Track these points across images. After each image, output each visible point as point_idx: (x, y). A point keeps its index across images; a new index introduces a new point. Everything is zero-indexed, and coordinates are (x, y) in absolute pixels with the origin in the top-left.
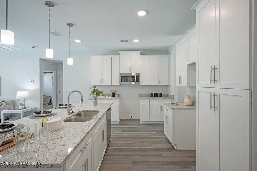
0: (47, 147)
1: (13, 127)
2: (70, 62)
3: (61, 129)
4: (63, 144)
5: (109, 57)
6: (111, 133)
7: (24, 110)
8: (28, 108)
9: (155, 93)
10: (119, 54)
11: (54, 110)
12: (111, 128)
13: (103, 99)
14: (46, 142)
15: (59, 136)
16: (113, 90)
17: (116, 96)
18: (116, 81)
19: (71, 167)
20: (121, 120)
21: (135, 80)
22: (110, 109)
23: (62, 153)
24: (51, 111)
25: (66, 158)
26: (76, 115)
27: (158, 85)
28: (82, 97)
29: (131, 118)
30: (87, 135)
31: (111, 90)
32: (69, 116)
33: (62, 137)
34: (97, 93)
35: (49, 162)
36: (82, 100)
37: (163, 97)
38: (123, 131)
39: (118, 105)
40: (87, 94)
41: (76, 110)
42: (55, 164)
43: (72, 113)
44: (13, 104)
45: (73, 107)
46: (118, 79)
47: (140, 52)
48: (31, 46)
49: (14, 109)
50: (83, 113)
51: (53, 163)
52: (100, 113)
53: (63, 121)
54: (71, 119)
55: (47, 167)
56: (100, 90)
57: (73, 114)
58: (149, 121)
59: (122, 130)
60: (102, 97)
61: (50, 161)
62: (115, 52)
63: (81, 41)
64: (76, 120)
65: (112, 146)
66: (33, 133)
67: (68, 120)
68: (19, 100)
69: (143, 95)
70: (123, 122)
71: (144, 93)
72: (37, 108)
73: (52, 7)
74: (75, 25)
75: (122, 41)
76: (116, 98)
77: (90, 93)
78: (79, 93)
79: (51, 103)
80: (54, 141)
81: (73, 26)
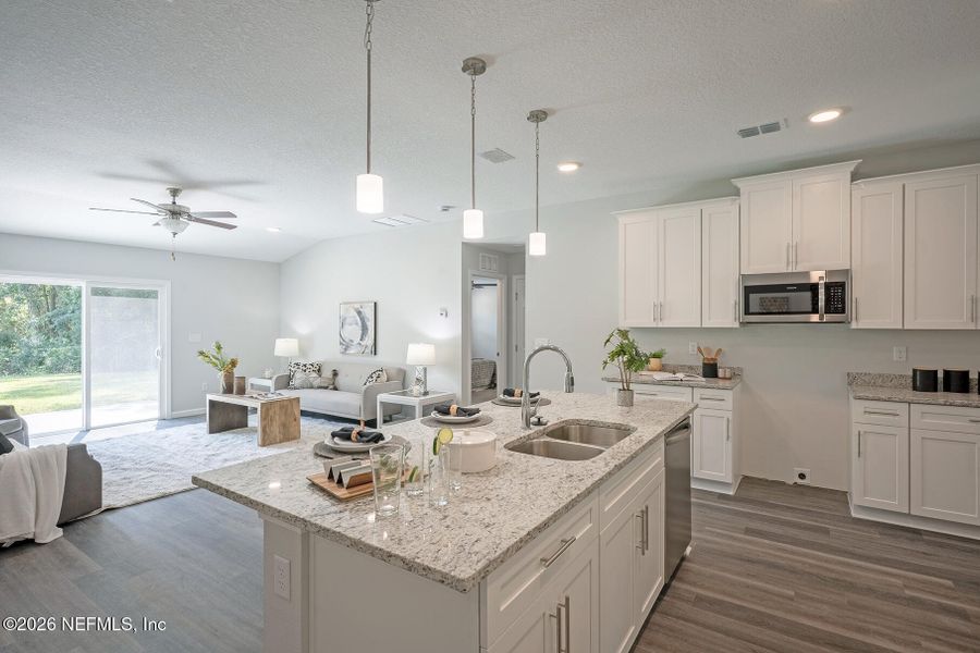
0: (446, 517)
1: (381, 442)
2: (537, 245)
3: (492, 472)
4: (486, 521)
5: (690, 211)
6: (690, 529)
7: (423, 398)
8: (434, 393)
9: (947, 373)
10: (737, 193)
11: (487, 409)
12: (689, 504)
13: (660, 383)
14: (445, 503)
15: (482, 494)
16: (708, 349)
17: (720, 375)
18: (724, 311)
19: (508, 603)
20: (746, 481)
21: (822, 303)
22: (684, 426)
23: (476, 549)
24: (478, 411)
25: (484, 568)
26: (552, 434)
28: (569, 370)
29: (800, 481)
30: (568, 508)
31: (699, 349)
32: (528, 432)
33: (490, 497)
34: (630, 356)
35: (438, 566)
36: (571, 382)
38: (748, 531)
39: (730, 415)
40: (593, 359)
41: (551, 416)
42: (453, 577)
43: (539, 423)
44: (401, 379)
45: (548, 402)
46: (733, 302)
47: (851, 166)
48: (439, 208)
49: (404, 394)
50: (574, 430)
51: (446, 570)
52: (633, 436)
53: (505, 447)
54: (532, 445)
55: (431, 576)
56: (645, 348)
57: (541, 428)
58: (907, 512)
59: (744, 527)
60: (658, 376)
61: (441, 563)
62: (721, 186)
63: (580, 165)
64: (550, 452)
65: (694, 584)
66: (416, 468)
67: (523, 447)
68: (414, 367)
69: (867, 379)
70: (757, 493)
71: (875, 370)
72: (454, 395)
73: (481, 73)
74: (553, 112)
75: (748, 133)
76: (721, 383)
77: (605, 357)
78: (561, 357)
79: (495, 385)
80: (466, 507)
81: (548, 118)
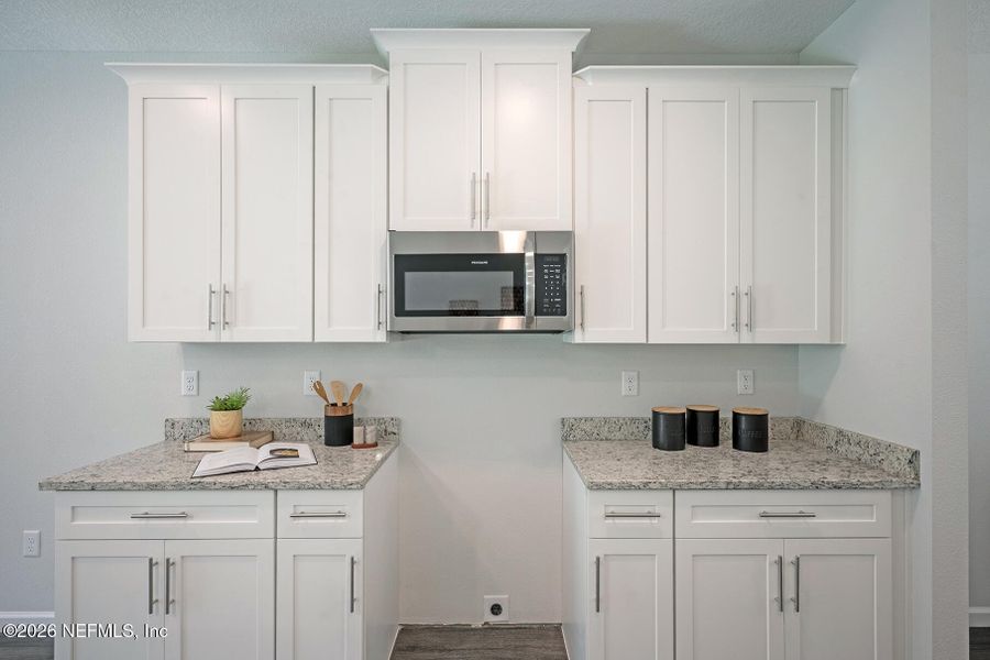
16: (335, 385)
17: (357, 440)
21: (530, 294)
27: (732, 339)
29: (494, 619)
31: (319, 387)
37: (771, 454)
39: (356, 549)
69: (588, 427)
